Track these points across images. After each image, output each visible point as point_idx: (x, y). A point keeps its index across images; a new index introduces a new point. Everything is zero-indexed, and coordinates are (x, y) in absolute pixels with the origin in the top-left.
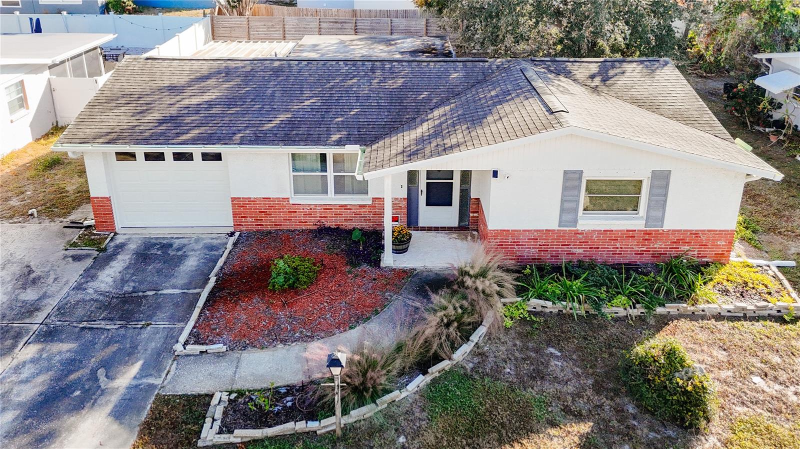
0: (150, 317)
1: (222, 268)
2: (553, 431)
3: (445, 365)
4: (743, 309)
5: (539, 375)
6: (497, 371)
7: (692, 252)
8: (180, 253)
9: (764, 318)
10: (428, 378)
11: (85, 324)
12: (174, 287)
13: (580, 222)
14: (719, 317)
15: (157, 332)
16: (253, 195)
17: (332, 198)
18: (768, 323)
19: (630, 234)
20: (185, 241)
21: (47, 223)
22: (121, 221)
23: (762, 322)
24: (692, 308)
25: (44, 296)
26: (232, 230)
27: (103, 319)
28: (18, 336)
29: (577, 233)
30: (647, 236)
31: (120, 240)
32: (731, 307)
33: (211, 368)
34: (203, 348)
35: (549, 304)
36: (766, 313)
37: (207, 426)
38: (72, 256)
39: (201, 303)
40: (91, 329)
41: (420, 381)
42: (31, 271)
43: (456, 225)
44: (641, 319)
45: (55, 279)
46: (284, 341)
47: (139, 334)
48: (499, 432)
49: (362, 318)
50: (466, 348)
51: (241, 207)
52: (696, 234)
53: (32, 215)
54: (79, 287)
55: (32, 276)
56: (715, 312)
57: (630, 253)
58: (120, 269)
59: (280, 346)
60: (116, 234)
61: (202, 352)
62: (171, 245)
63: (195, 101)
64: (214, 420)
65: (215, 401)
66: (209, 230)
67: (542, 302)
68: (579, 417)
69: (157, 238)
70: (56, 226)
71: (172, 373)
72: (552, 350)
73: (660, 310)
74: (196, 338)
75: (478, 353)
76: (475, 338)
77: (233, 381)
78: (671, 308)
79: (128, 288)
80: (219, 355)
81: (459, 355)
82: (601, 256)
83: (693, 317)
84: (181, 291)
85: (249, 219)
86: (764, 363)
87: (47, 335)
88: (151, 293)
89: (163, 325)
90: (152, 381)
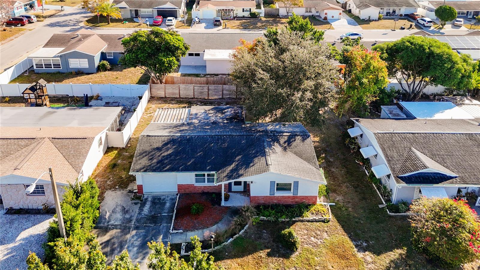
0: (161, 223)
1: (177, 207)
2: (261, 251)
3: (237, 235)
4: (315, 219)
5: (260, 238)
6: (250, 237)
7: (306, 202)
8: (164, 201)
9: (320, 221)
10: (233, 239)
11: (145, 225)
12: (165, 213)
13: (275, 194)
14: (309, 221)
15: (164, 227)
16: (184, 184)
17: (206, 184)
18: (321, 223)
19: (289, 197)
20: (164, 197)
21: (122, 191)
22: (145, 190)
23: (319, 222)
24: (302, 219)
25: (131, 217)
26: (177, 193)
27: (149, 223)
28: (129, 228)
29: (274, 197)
30: (294, 198)
31: (146, 197)
32: (312, 218)
33: (180, 237)
34: (177, 231)
35: (265, 218)
36: (321, 220)
37: (182, 251)
38: (134, 203)
39: (174, 218)
40: (147, 226)
41: (231, 239)
42: (125, 209)
43: (243, 191)
44: (288, 222)
45: (132, 211)
46: (197, 229)
47: (159, 227)
48: (249, 251)
49: (216, 223)
50: (243, 231)
51: (180, 187)
52: (307, 197)
53: (117, 188)
54: (139, 214)
55: (126, 210)
56: (307, 220)
57: (290, 202)
58: (149, 207)
59: (196, 230)
60: (144, 195)
61: (177, 232)
62: (160, 199)
63: (166, 154)
64: (183, 250)
65: (183, 245)
66: (170, 193)
67: (263, 217)
68: (268, 248)
69: (156, 196)
70: (125, 192)
71: (171, 238)
72: (264, 231)
73: (294, 219)
74: (174, 229)
75: (246, 232)
76: (245, 228)
77: (186, 240)
78: (297, 219)
79: (153, 213)
80: (181, 233)
81: (241, 233)
82: (282, 203)
83: (302, 221)
84: (166, 214)
85: (182, 190)
86: (316, 234)
87: (137, 228)
88: (159, 215)
89: (165, 225)
90: (166, 240)
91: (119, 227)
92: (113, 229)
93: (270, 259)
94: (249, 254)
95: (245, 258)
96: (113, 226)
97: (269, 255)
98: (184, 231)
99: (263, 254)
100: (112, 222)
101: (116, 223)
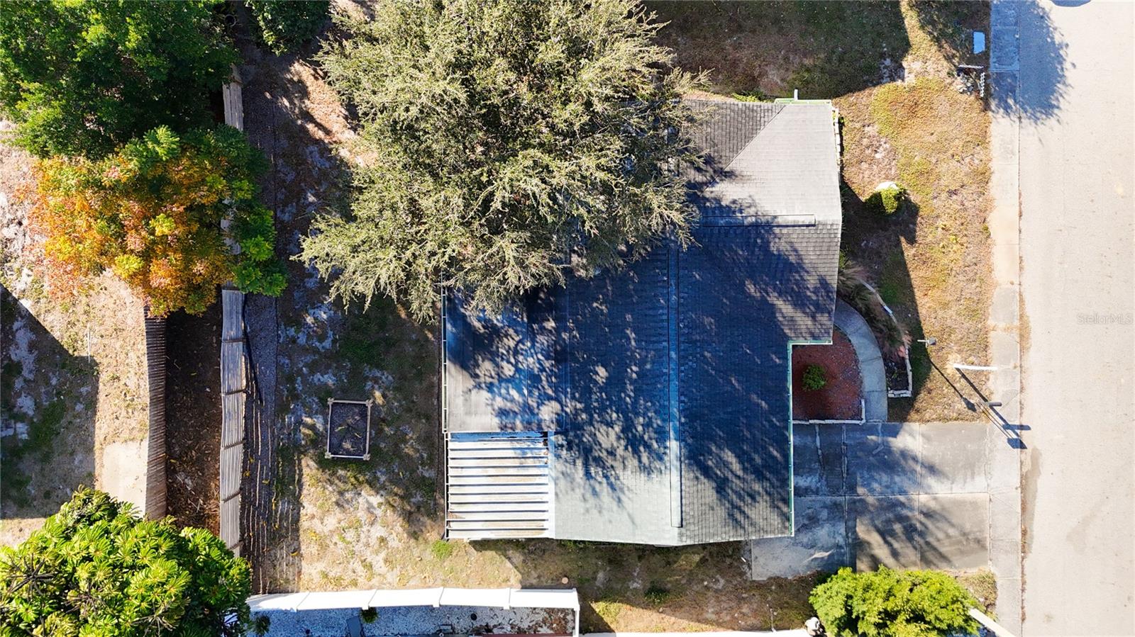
0: (839, 445)
1: (800, 420)
2: (905, 254)
5: (879, 254)
6: (877, 273)
11: (845, 475)
12: (815, 441)
15: (849, 438)
25: (825, 506)
27: (841, 467)
28: (854, 502)
33: (873, 403)
37: (904, 395)
54: (817, 492)
64: (901, 393)
65: (892, 396)
71: (875, 420)
72: (863, 245)
74: (857, 415)
77: (882, 391)
79: (817, 466)
80: (867, 402)
84: (818, 438)
86: (868, 148)
87: (852, 489)
88: (820, 452)
89: (844, 436)
90: (880, 428)
91: (850, 523)
92: (855, 532)
93: (919, 239)
94: (909, 276)
95: (916, 282)
96: (850, 535)
97: (912, 241)
98: (862, 397)
99: (909, 252)
100: (840, 540)
101: (842, 530)
